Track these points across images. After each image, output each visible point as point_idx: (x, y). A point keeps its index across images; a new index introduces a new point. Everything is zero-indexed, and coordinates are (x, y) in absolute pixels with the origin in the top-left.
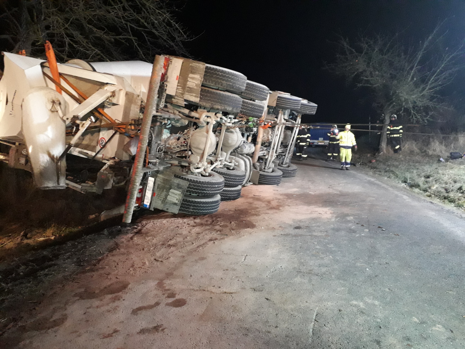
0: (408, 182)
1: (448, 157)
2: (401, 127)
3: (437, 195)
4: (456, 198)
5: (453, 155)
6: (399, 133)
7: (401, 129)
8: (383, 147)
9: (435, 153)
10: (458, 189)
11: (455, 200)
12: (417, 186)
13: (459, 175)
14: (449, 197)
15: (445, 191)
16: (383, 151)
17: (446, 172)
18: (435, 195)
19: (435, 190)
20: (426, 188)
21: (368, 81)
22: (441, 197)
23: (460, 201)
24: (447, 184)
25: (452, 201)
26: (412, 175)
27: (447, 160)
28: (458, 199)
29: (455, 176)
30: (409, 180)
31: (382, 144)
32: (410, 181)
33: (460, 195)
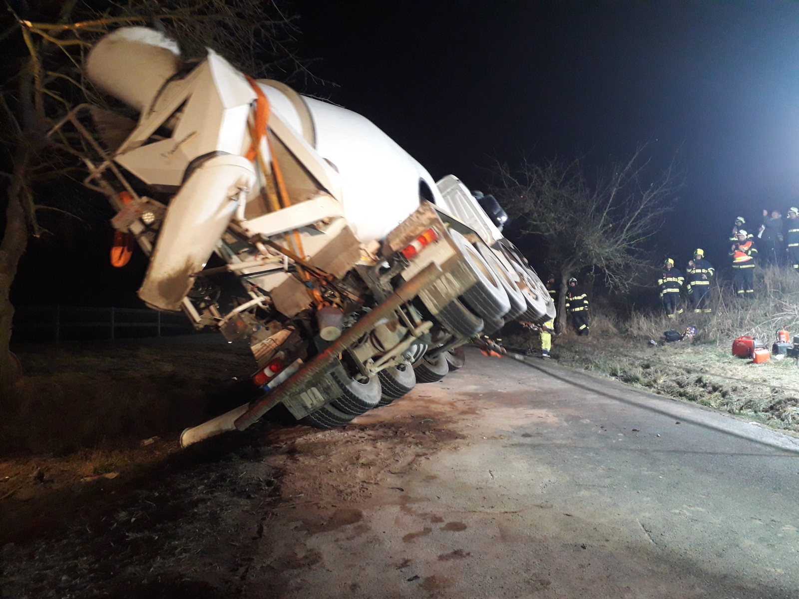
0: (619, 374)
1: (661, 338)
2: (584, 295)
3: (668, 390)
4: (698, 393)
5: (669, 336)
6: (584, 305)
7: (584, 299)
8: (562, 325)
9: (641, 333)
10: (697, 381)
11: (696, 397)
12: (636, 380)
13: (691, 362)
14: (687, 393)
15: (678, 386)
16: (561, 332)
17: (671, 359)
18: (664, 391)
19: (664, 385)
20: (649, 382)
21: (536, 227)
22: (675, 394)
23: (703, 398)
24: (678, 376)
25: (692, 398)
26: (622, 364)
27: (661, 343)
28: (701, 395)
29: (686, 364)
30: (619, 372)
31: (561, 321)
32: (621, 373)
33: (702, 389)
